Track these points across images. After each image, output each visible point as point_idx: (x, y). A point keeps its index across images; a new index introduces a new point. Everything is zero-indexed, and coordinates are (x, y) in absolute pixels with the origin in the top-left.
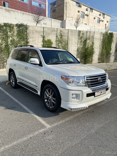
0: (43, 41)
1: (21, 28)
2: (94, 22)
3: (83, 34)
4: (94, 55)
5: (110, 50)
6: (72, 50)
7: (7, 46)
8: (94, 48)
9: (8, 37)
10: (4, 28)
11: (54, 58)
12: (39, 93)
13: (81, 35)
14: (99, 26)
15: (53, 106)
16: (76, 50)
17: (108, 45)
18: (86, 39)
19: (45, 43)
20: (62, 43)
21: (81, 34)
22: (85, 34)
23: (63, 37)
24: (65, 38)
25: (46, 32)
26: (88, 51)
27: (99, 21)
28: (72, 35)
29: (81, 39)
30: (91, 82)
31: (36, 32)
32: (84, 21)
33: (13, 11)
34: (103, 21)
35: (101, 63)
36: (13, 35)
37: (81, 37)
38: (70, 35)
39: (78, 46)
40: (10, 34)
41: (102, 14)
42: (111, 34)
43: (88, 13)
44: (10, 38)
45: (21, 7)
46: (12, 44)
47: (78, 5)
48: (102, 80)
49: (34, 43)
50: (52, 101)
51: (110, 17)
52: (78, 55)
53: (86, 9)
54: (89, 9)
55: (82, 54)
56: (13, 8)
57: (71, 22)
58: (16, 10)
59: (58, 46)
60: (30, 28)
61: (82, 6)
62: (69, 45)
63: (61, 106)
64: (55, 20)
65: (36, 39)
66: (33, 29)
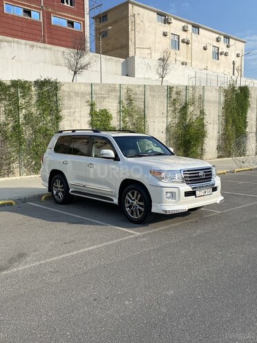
0: (91, 115)
1: (45, 89)
2: (206, 57)
3: (178, 93)
4: (206, 140)
5: (246, 127)
6: (154, 129)
7: (17, 128)
8: (206, 124)
9: (18, 108)
10: (12, 90)
11: (129, 149)
12: (116, 201)
13: (174, 96)
14: (218, 65)
15: (140, 214)
16: (164, 131)
17: (238, 115)
18: (186, 103)
19: (95, 118)
20: (131, 116)
21: (174, 93)
22: (183, 93)
23: (135, 103)
24: (138, 104)
25: (96, 94)
26: (192, 131)
27: (217, 54)
28: (154, 96)
29: (174, 104)
30: (190, 177)
31: (77, 94)
32: (180, 55)
33: (8, 42)
34: (226, 54)
35: (224, 157)
36: (28, 104)
37: (174, 100)
38: (150, 98)
39: (167, 120)
40: (23, 103)
41: (222, 37)
42: (244, 91)
43: (189, 37)
44: (24, 111)
45: (25, 30)
46: (27, 123)
47: (163, 18)
48: (206, 175)
49: (72, 118)
50: (139, 207)
51: (243, 44)
52: (168, 140)
53: (184, 27)
54: (190, 27)
55: (178, 138)
56: (7, 35)
57: (147, 61)
58: (16, 39)
59: (124, 122)
60: (63, 88)
61: (173, 21)
62: (147, 119)
63: (152, 211)
64: (108, 57)
65: (78, 110)
66: (69, 90)
